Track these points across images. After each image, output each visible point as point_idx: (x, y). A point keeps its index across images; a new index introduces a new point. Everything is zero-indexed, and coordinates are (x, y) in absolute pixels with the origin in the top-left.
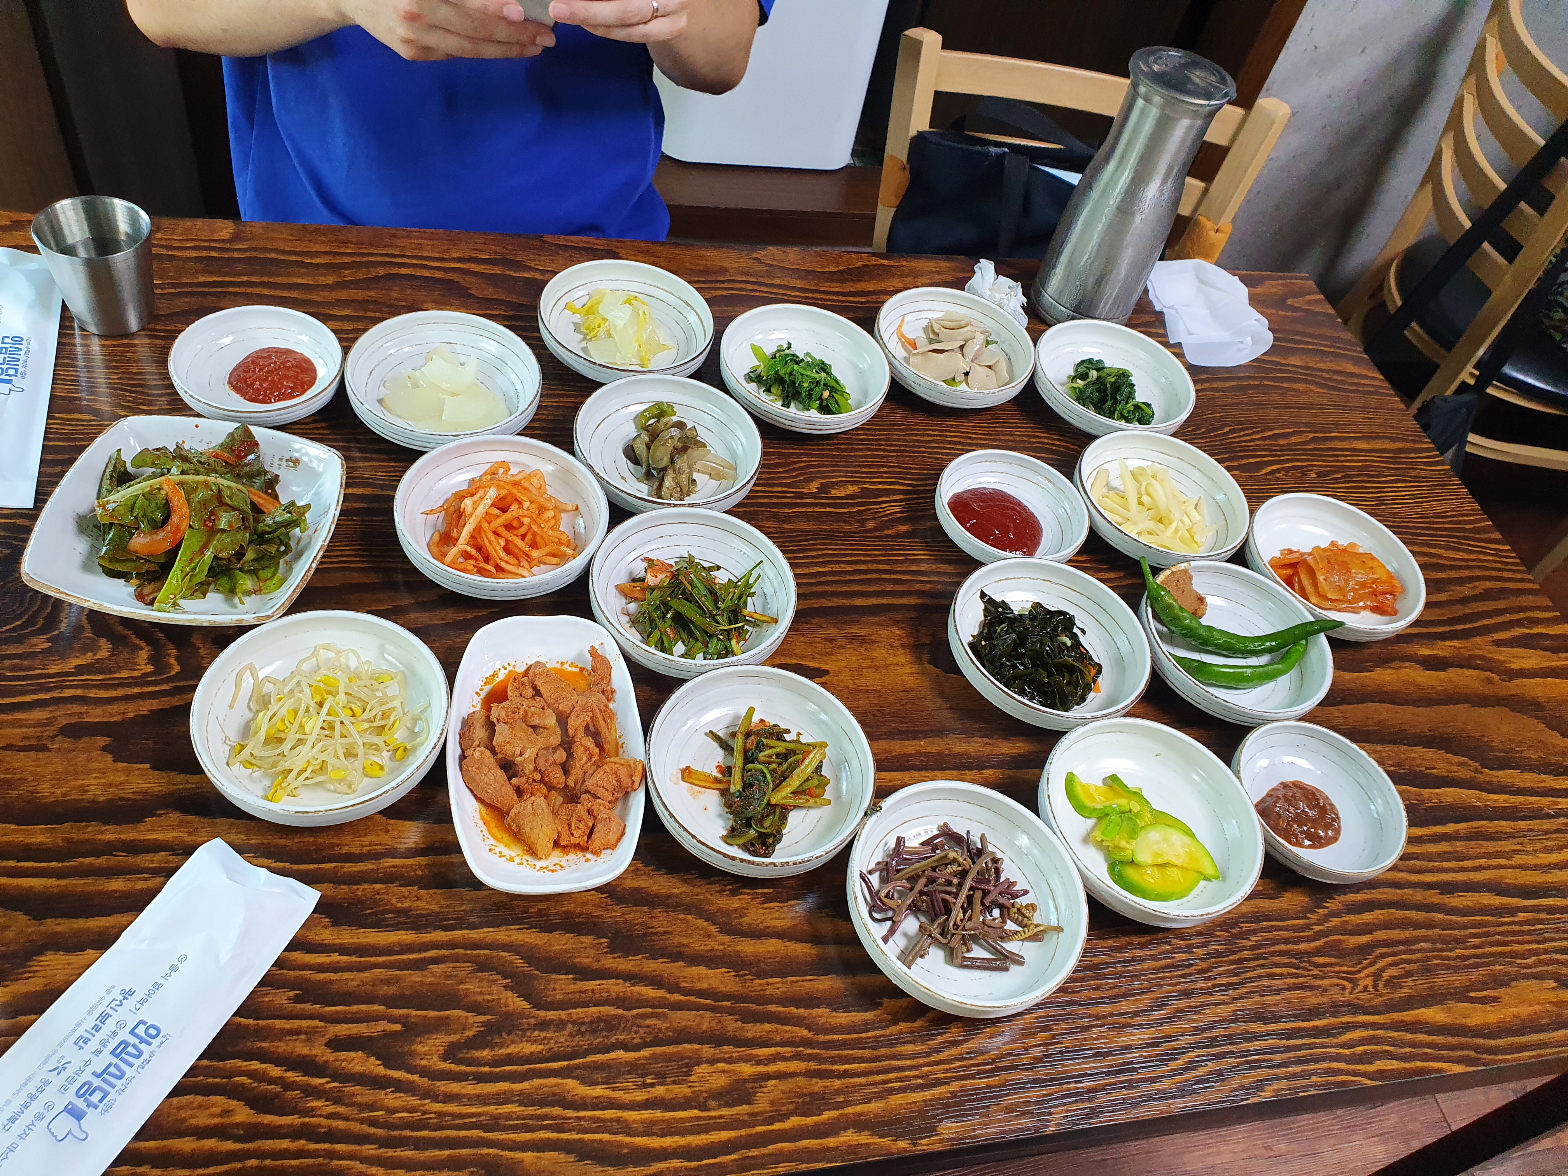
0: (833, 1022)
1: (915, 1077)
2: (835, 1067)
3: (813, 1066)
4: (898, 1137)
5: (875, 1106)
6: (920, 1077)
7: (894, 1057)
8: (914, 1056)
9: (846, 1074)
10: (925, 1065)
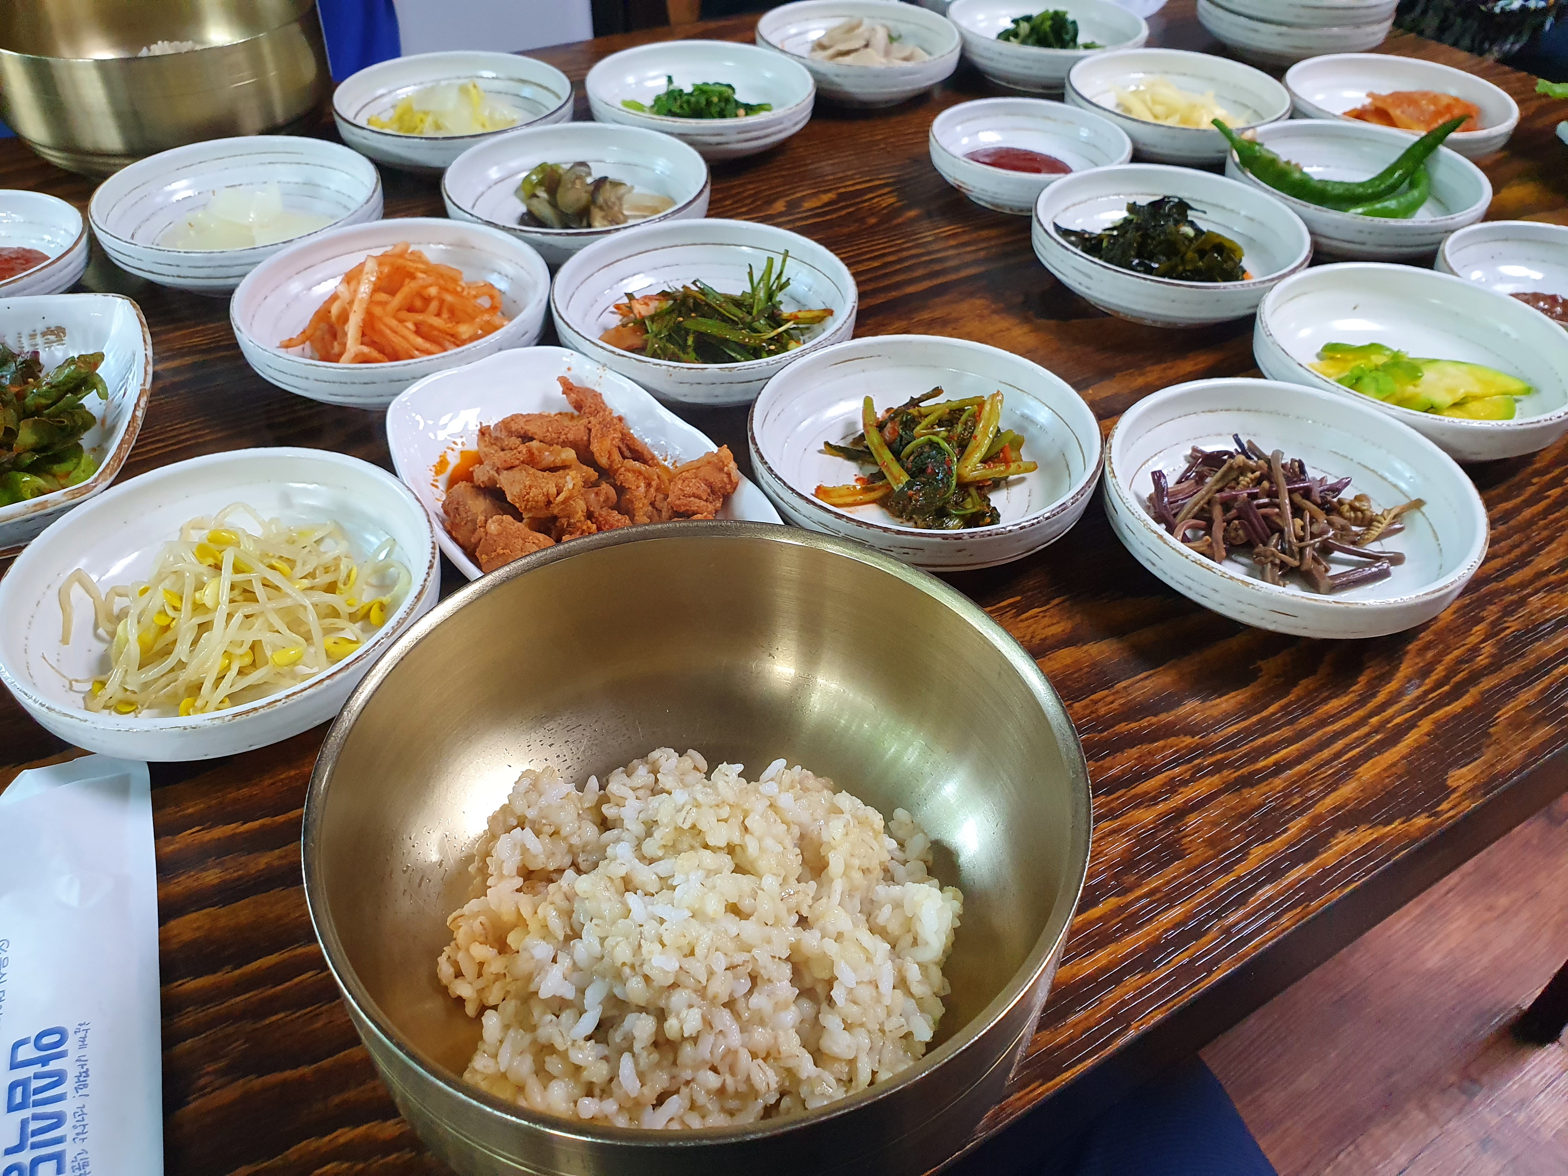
0: (1215, 712)
1: (1368, 735)
2: (1261, 764)
3: (1228, 775)
4: (1409, 815)
5: (1347, 790)
6: (1377, 731)
7: (1323, 723)
8: (1346, 711)
9: (1279, 768)
10: (1371, 715)
